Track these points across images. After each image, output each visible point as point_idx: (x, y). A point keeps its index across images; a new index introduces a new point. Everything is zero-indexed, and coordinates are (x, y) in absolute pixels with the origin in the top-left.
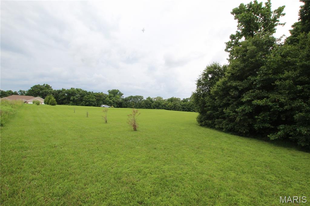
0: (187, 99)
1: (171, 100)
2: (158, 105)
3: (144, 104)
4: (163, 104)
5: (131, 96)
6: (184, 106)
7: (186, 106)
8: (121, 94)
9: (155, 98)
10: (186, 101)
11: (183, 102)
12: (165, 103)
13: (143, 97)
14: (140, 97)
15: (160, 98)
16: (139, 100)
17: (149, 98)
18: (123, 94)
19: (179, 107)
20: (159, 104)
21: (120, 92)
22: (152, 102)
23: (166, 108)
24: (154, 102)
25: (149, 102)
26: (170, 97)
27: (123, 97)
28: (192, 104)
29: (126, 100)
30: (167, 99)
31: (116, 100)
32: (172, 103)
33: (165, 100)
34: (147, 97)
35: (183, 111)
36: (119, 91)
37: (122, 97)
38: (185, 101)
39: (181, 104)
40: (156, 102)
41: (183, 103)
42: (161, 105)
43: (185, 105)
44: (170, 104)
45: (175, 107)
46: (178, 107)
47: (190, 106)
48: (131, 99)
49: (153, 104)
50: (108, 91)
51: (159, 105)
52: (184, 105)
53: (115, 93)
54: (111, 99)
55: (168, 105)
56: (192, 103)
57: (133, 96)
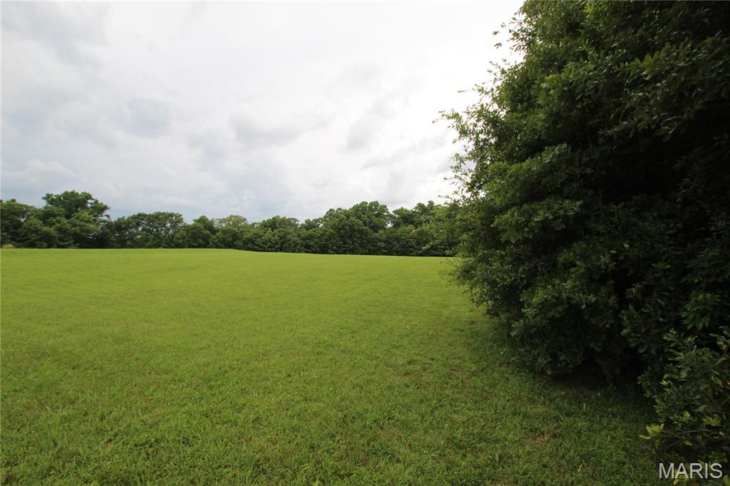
0: (316, 221)
1: (273, 224)
2: (231, 239)
3: (184, 238)
4: (248, 235)
5: (139, 215)
6: (307, 241)
7: (316, 240)
8: (100, 209)
9: (221, 221)
10: (314, 227)
11: (305, 230)
12: (255, 234)
13: (181, 215)
14: (171, 215)
15: (237, 220)
16: (168, 225)
17: (203, 220)
18: (105, 208)
19: (296, 244)
20: (235, 237)
21: (96, 202)
22: (213, 231)
23: (256, 247)
24: (218, 231)
25: (204, 232)
26: (268, 217)
27: (108, 216)
28: (330, 232)
29: (120, 226)
30: (261, 221)
31: (77, 229)
32: (275, 231)
33: (254, 224)
34: (197, 217)
35: (307, 252)
36: (89, 197)
37: (106, 218)
38: (310, 225)
39: (299, 236)
40: (224, 232)
41: (305, 233)
42: (239, 239)
43: (311, 237)
44: (269, 234)
45: (282, 244)
46: (293, 242)
47: (327, 240)
48: (138, 224)
49: (214, 237)
50: (44, 198)
51: (234, 240)
52: (308, 238)
53: (73, 204)
54: (52, 225)
55: (263, 238)
56: (332, 231)
57: (145, 215)
